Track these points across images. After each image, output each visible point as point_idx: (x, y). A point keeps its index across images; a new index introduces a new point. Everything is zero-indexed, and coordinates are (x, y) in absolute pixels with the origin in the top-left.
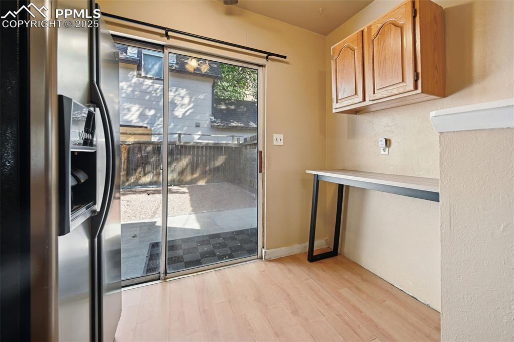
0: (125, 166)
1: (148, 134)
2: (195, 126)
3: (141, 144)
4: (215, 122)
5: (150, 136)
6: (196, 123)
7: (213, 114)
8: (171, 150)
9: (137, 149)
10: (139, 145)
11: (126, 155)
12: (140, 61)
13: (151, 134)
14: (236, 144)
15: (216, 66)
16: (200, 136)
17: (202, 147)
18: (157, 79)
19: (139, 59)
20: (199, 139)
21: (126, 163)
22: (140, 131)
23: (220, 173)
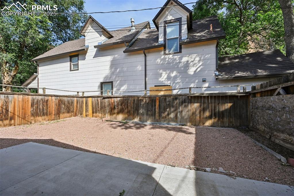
0: (158, 110)
1: (170, 90)
2: (202, 81)
3: (166, 96)
4: (219, 75)
5: (171, 91)
6: (203, 79)
7: (217, 70)
8: (184, 99)
9: (164, 99)
10: (165, 97)
11: (158, 103)
12: (165, 44)
13: (172, 90)
14: (241, 93)
15: (219, 30)
16: (206, 88)
17: (208, 97)
18: (175, 53)
19: (164, 43)
20: (205, 91)
21: (158, 108)
22: (166, 88)
23: (225, 119)
